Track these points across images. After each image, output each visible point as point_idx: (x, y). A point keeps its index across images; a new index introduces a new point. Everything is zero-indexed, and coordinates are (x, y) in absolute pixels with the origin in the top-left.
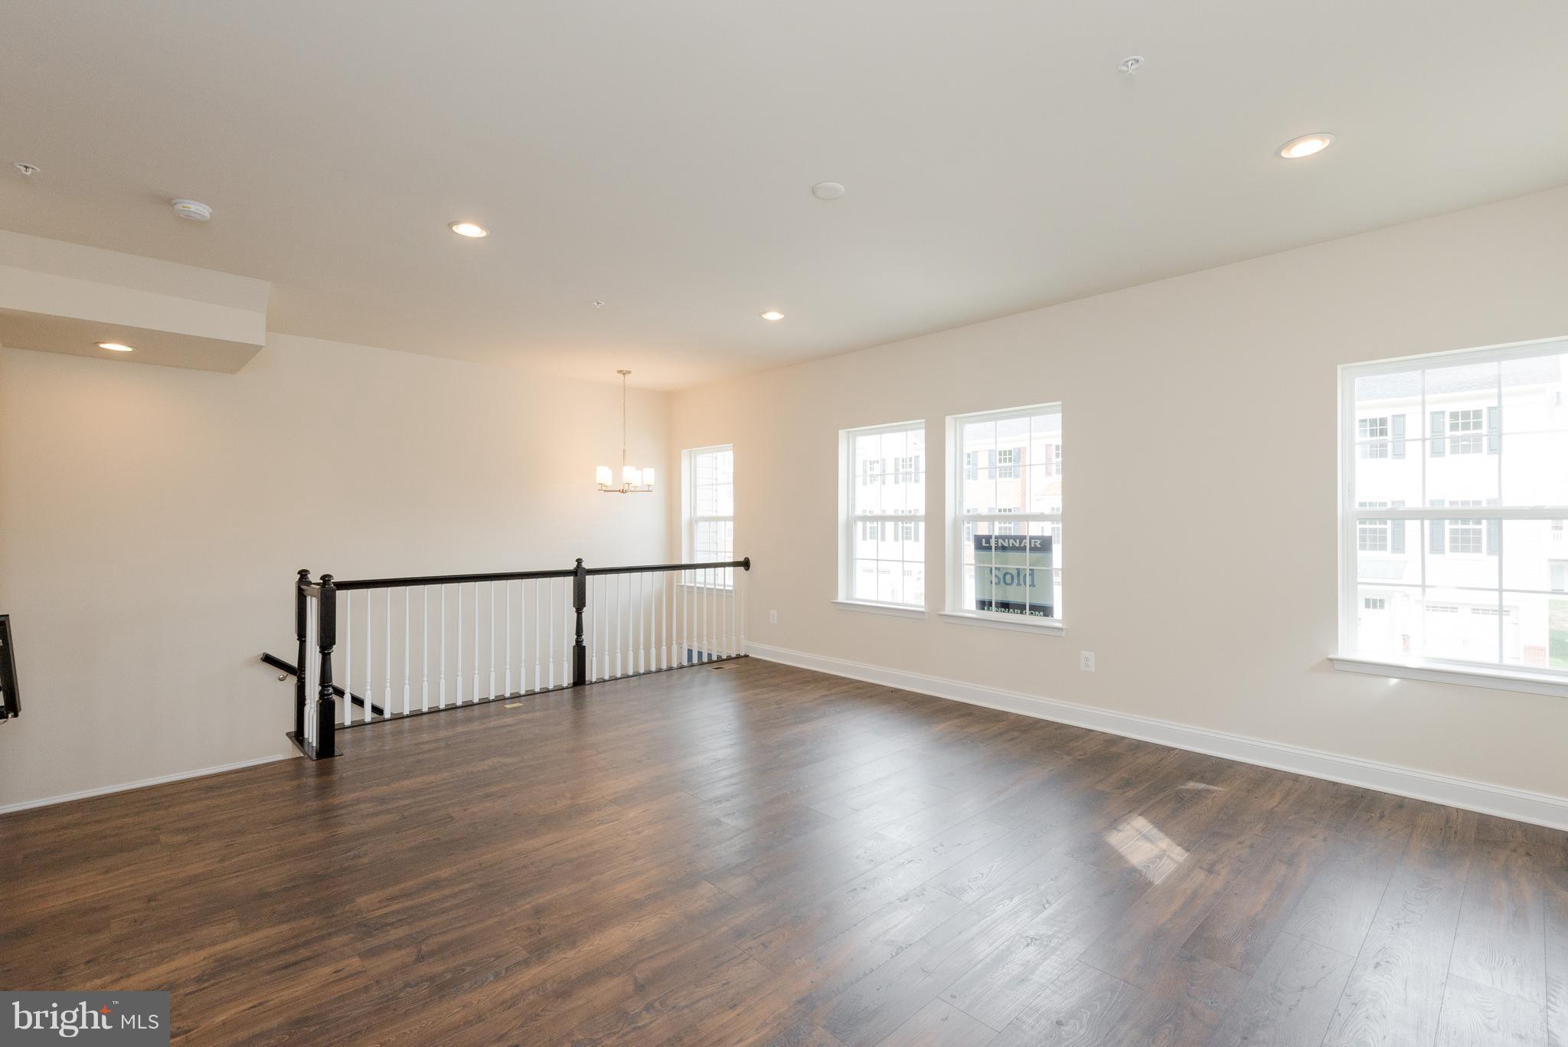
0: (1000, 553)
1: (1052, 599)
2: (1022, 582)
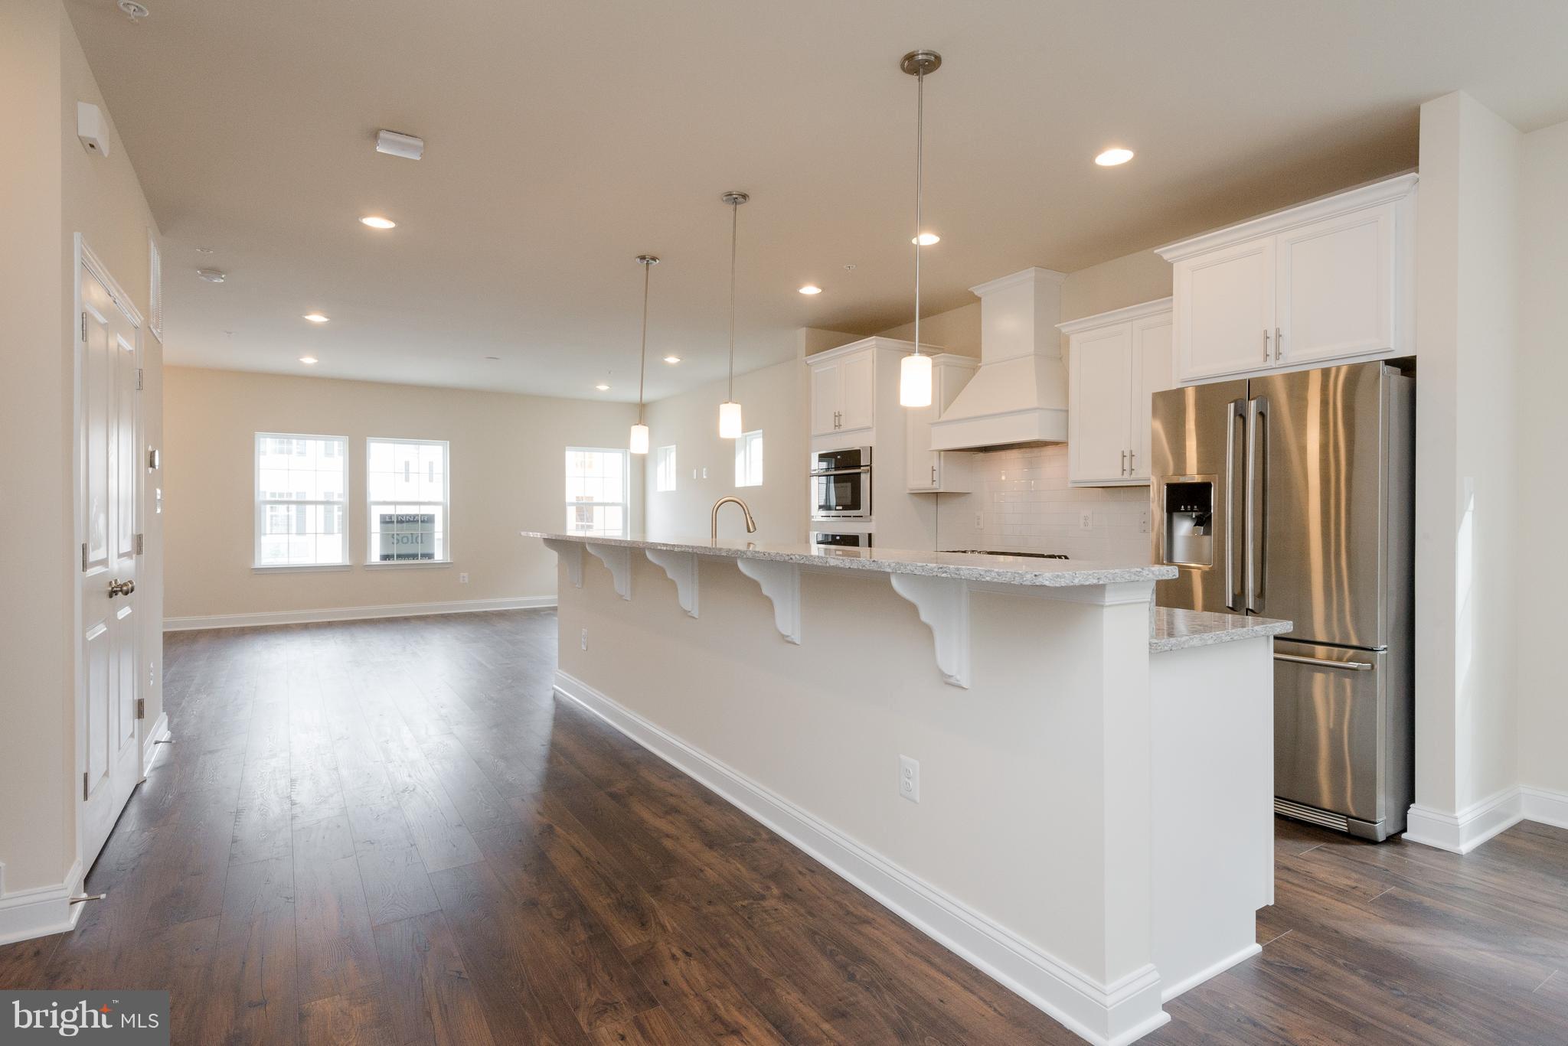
0: (400, 525)
1: (433, 549)
2: (414, 541)
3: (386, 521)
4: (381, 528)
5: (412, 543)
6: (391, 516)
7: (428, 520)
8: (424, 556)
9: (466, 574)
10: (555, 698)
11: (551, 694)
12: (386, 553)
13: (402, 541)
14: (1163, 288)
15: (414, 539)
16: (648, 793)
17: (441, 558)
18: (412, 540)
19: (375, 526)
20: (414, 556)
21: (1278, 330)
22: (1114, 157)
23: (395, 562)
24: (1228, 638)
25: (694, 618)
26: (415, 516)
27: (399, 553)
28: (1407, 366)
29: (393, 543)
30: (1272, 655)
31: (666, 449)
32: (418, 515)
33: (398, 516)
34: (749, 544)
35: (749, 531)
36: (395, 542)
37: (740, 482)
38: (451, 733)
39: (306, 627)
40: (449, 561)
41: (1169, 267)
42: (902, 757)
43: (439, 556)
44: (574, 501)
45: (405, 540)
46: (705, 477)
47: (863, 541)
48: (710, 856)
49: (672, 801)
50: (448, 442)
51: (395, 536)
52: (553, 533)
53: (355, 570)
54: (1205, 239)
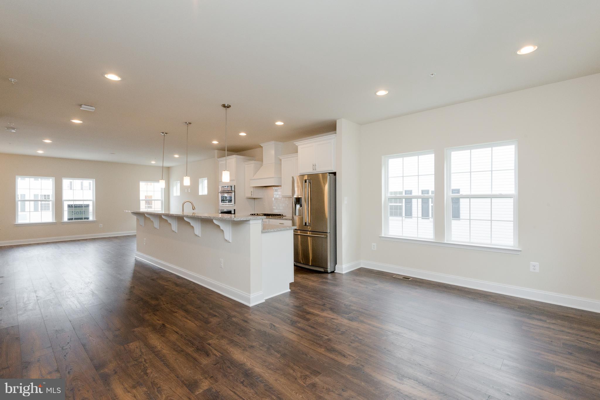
0: (75, 208)
1: (89, 216)
3: (70, 206)
4: (68, 210)
5: (80, 214)
6: (72, 205)
7: (87, 206)
8: (85, 218)
9: (102, 224)
10: (135, 259)
11: (135, 258)
12: (69, 218)
13: (76, 213)
14: (296, 151)
15: (81, 213)
16: (162, 278)
17: (92, 219)
18: (80, 212)
19: (66, 208)
20: (81, 219)
21: (315, 164)
22: (279, 123)
23: (74, 221)
24: (280, 230)
25: (176, 232)
26: (81, 205)
27: (75, 218)
28: (335, 174)
29: (73, 214)
30: (293, 233)
31: (177, 182)
32: (83, 204)
33: (75, 205)
34: (193, 213)
35: (193, 209)
36: (74, 214)
37: (200, 193)
38: (101, 270)
39: (38, 244)
40: (95, 220)
41: (297, 147)
42: (220, 259)
43: (91, 218)
44: (144, 198)
45: (78, 213)
46: (189, 191)
47: (233, 212)
48: (177, 288)
49: (169, 279)
50: (95, 179)
51: (74, 212)
52: (136, 211)
53: (58, 224)
54: (300, 142)
